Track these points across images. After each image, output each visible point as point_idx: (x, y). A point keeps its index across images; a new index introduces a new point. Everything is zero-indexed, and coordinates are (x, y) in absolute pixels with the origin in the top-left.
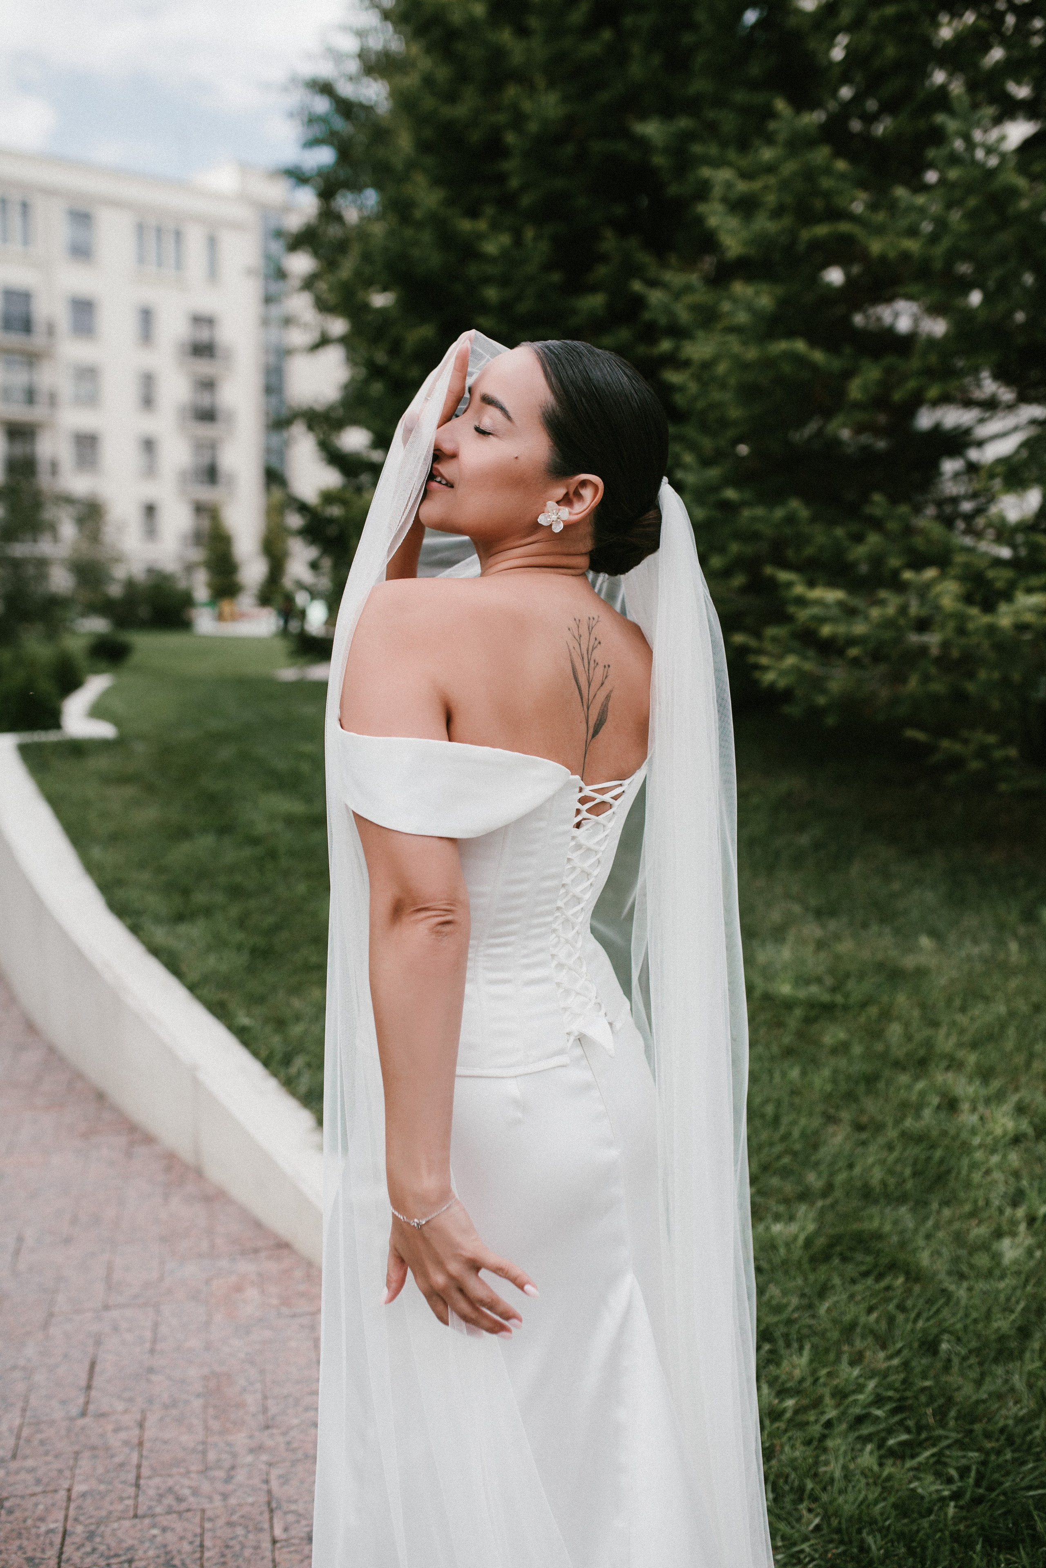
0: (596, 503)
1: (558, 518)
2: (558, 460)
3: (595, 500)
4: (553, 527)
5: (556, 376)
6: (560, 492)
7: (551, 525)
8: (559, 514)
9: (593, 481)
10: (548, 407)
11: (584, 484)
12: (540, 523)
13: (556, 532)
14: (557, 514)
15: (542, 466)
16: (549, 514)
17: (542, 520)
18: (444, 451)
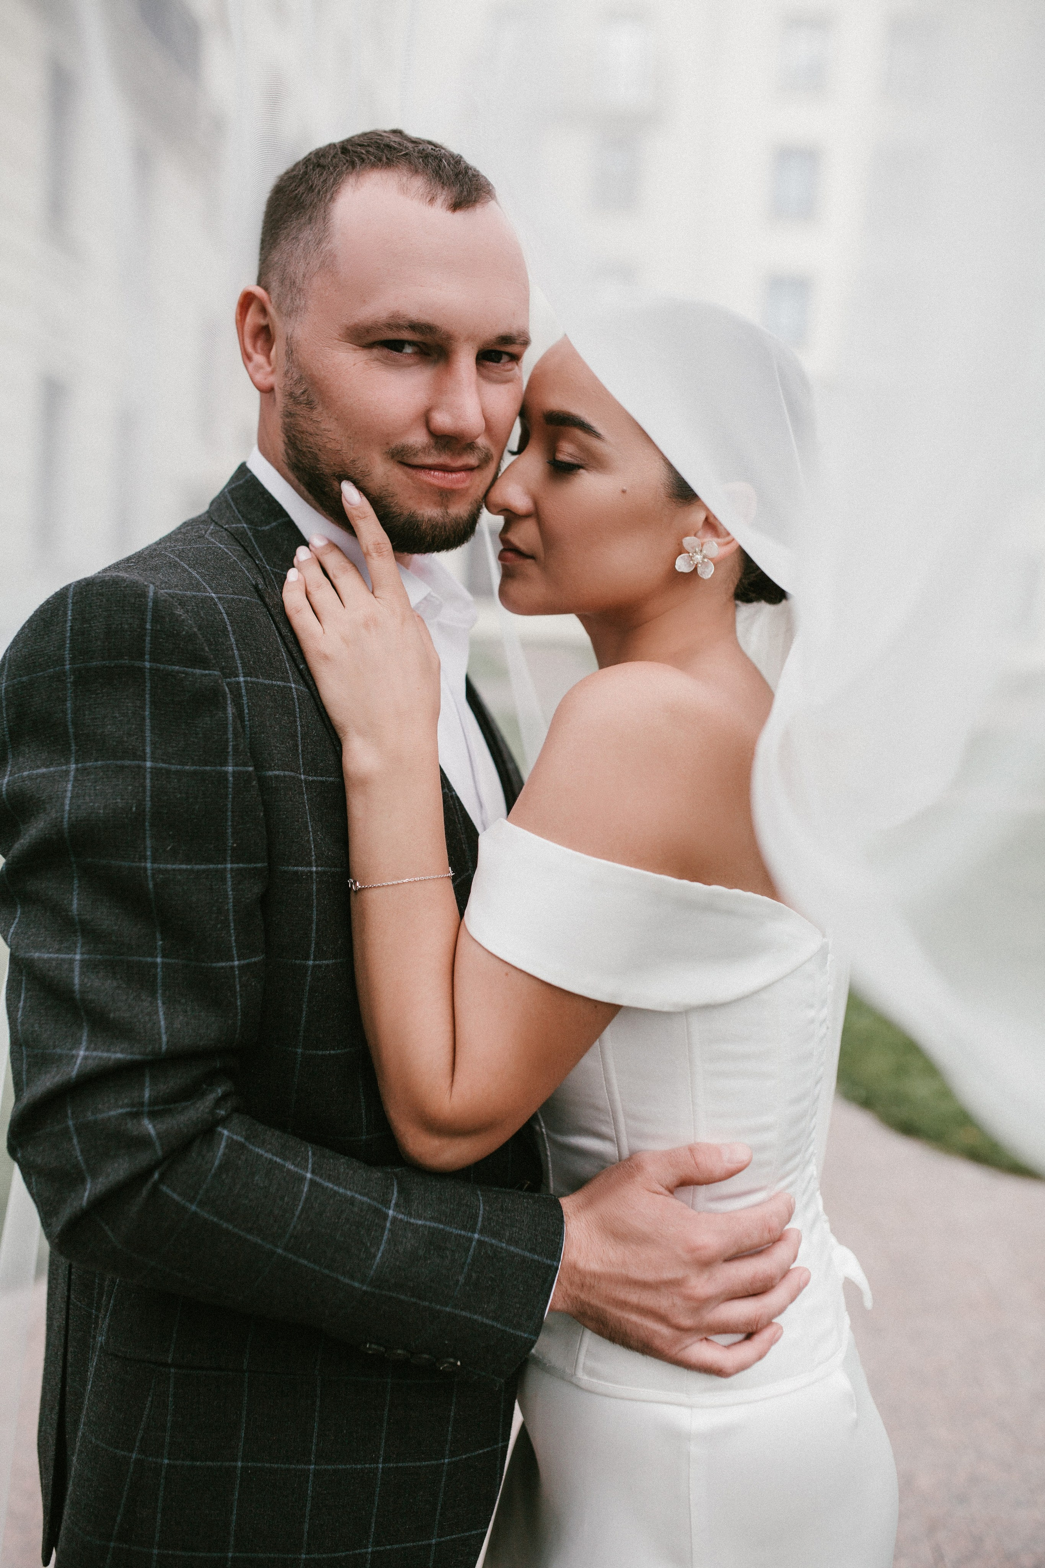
1: (704, 558)
4: (699, 571)
6: (697, 518)
7: (696, 569)
8: (704, 551)
12: (680, 571)
13: (706, 577)
14: (701, 551)
15: (662, 492)
16: (691, 554)
17: (682, 565)
18: (515, 510)
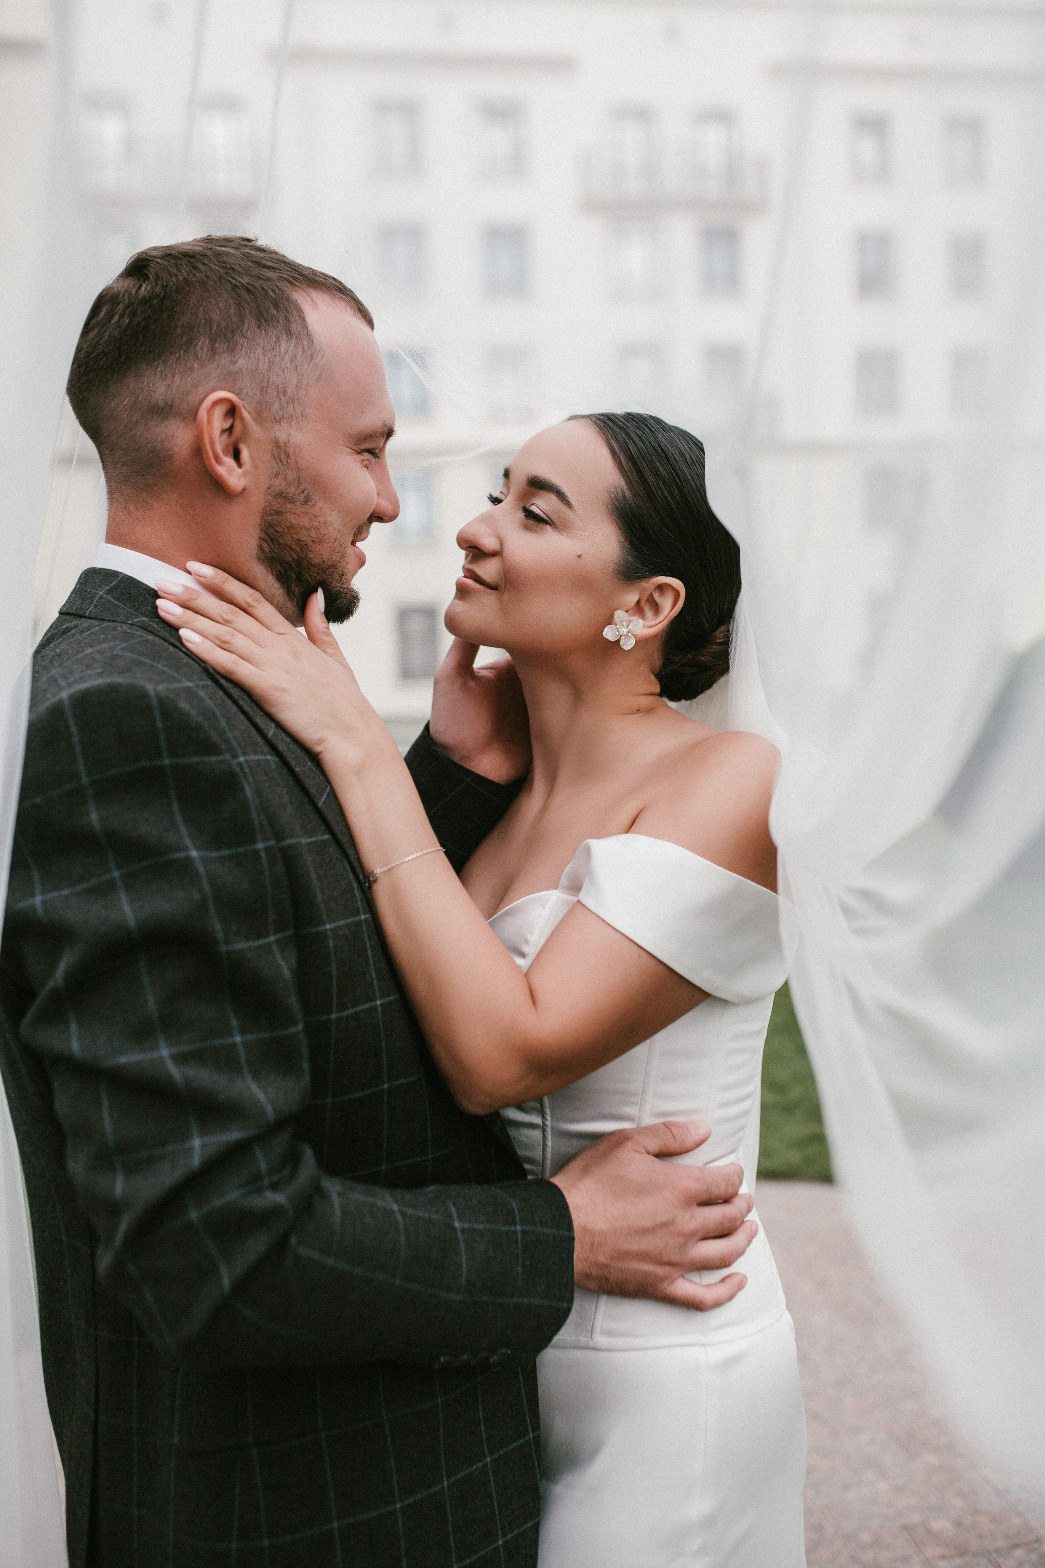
0: (676, 612)
1: (628, 632)
2: (631, 559)
3: (675, 609)
4: (621, 643)
5: (626, 455)
6: (632, 598)
7: (619, 641)
8: (630, 627)
9: (674, 585)
10: (617, 492)
11: (661, 588)
12: (605, 637)
13: (625, 649)
14: (627, 626)
15: (611, 567)
16: (618, 626)
17: (609, 633)
18: (481, 548)
